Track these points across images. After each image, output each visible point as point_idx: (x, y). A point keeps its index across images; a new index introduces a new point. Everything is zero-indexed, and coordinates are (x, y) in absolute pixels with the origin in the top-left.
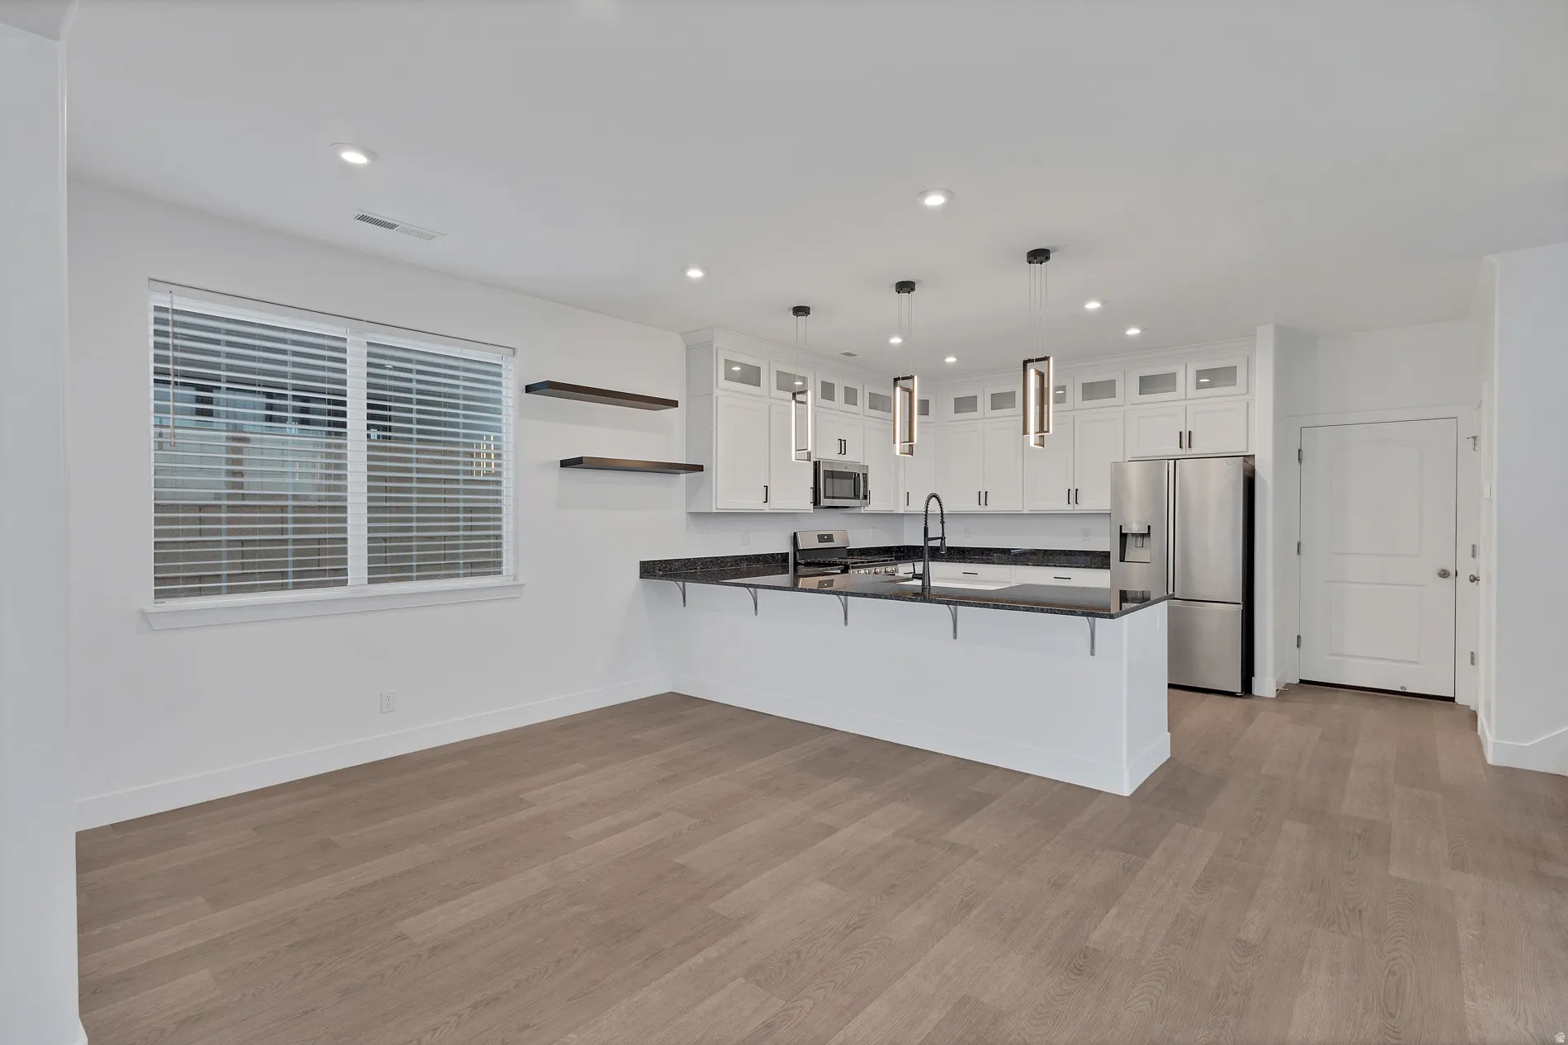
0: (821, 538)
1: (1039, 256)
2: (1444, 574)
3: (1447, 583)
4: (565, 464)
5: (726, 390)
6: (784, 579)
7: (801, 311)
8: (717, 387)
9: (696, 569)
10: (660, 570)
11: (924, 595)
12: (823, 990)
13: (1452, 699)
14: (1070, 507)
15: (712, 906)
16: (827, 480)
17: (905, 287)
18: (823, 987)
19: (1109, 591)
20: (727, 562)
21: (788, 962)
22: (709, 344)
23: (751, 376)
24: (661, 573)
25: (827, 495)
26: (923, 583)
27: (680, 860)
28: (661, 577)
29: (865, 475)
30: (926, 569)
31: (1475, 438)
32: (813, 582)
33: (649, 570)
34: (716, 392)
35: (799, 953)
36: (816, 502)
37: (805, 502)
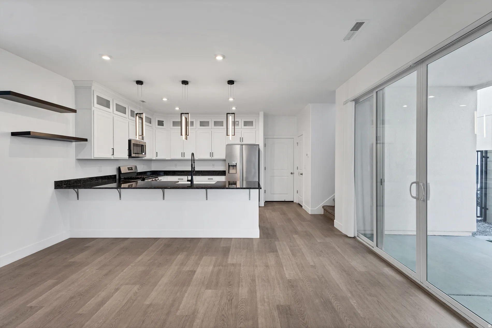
0: (129, 169)
1: (231, 82)
2: (292, 173)
3: (292, 175)
4: (13, 134)
5: (96, 108)
6: (114, 185)
7: (140, 82)
8: (93, 106)
9: (81, 183)
10: (65, 185)
11: (192, 186)
12: (242, 323)
13: (293, 201)
14: (211, 158)
15: (178, 313)
16: (134, 147)
17: (185, 82)
18: (241, 322)
19: (225, 182)
20: (93, 180)
21: (223, 320)
22: (90, 88)
23: (106, 104)
24: (65, 186)
25: (134, 153)
26: (191, 183)
27: (147, 302)
28: (65, 188)
29: (145, 145)
30: (192, 178)
31: (297, 143)
32: (126, 185)
33: (59, 185)
34: (93, 108)
35: (223, 315)
36: (130, 155)
37: (125, 155)
